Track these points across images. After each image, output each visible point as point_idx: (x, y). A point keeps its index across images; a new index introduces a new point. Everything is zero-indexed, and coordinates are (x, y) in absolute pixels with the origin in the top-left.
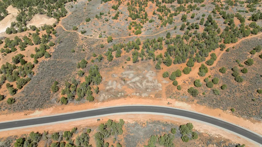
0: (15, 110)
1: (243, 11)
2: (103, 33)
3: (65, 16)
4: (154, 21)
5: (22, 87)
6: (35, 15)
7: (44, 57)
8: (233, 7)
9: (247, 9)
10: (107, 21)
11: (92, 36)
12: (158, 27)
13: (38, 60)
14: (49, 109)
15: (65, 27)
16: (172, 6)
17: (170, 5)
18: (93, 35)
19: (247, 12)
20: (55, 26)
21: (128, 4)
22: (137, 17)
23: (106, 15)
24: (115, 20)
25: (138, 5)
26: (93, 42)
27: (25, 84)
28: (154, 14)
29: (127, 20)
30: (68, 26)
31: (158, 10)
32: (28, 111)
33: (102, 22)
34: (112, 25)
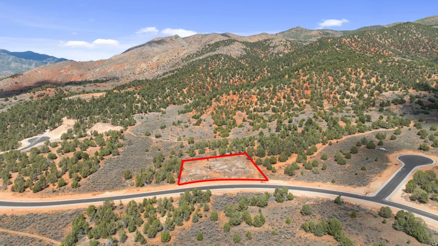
0: (80, 192)
1: (350, 116)
2: (182, 137)
3: (134, 125)
4: (244, 126)
5: (86, 177)
6: (97, 123)
7: (111, 155)
8: (339, 113)
9: (354, 115)
10: (187, 127)
11: (168, 140)
12: (249, 131)
13: (104, 157)
14: (122, 191)
15: (135, 134)
16: (265, 114)
17: (263, 113)
18: (170, 139)
19: (354, 117)
20: (122, 132)
21: (212, 114)
22: (224, 123)
23: (186, 122)
24: (196, 126)
25: (224, 114)
26: (171, 144)
27: (90, 174)
28: (244, 120)
29: (211, 126)
30: (138, 133)
31: (248, 118)
32: (96, 193)
33: (181, 129)
34: (193, 130)
